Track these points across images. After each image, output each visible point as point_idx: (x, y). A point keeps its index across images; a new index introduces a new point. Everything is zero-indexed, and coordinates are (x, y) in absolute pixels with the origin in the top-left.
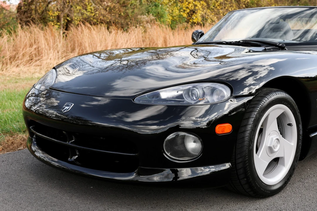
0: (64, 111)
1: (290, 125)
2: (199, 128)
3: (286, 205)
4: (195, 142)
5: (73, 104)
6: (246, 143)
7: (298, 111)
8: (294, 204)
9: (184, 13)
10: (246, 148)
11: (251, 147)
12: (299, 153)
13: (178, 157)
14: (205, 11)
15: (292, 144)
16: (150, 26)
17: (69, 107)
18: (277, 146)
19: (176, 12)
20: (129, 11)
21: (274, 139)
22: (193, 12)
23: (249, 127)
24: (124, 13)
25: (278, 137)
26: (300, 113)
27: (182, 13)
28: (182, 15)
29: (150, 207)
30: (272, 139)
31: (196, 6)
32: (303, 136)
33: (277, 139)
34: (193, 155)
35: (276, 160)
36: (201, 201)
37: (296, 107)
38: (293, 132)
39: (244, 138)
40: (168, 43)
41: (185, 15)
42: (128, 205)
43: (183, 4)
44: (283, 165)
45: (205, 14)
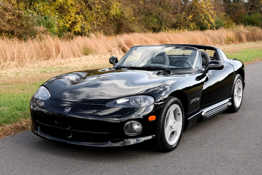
0: (66, 112)
1: (179, 114)
2: (139, 118)
3: (180, 154)
4: (138, 125)
5: (71, 108)
6: (162, 125)
7: (182, 107)
8: (184, 154)
9: (67, 24)
10: (161, 127)
11: (164, 127)
12: (183, 129)
13: (131, 133)
14: (83, 23)
15: (180, 124)
16: (45, 36)
17: (69, 110)
18: (174, 125)
19: (62, 24)
20: (24, 23)
21: (173, 122)
22: (74, 23)
23: (163, 117)
24: (20, 24)
25: (174, 121)
26: (183, 108)
27: (66, 24)
28: (66, 26)
29: (114, 160)
30: (172, 122)
31: (76, 18)
32: (185, 120)
33: (174, 122)
34: (137, 132)
35: (173, 133)
36: (138, 155)
37: (181, 105)
38: (180, 118)
39: (160, 122)
40: (61, 49)
41: (68, 26)
42: (102, 160)
43: (66, 17)
44: (176, 135)
45: (84, 25)
